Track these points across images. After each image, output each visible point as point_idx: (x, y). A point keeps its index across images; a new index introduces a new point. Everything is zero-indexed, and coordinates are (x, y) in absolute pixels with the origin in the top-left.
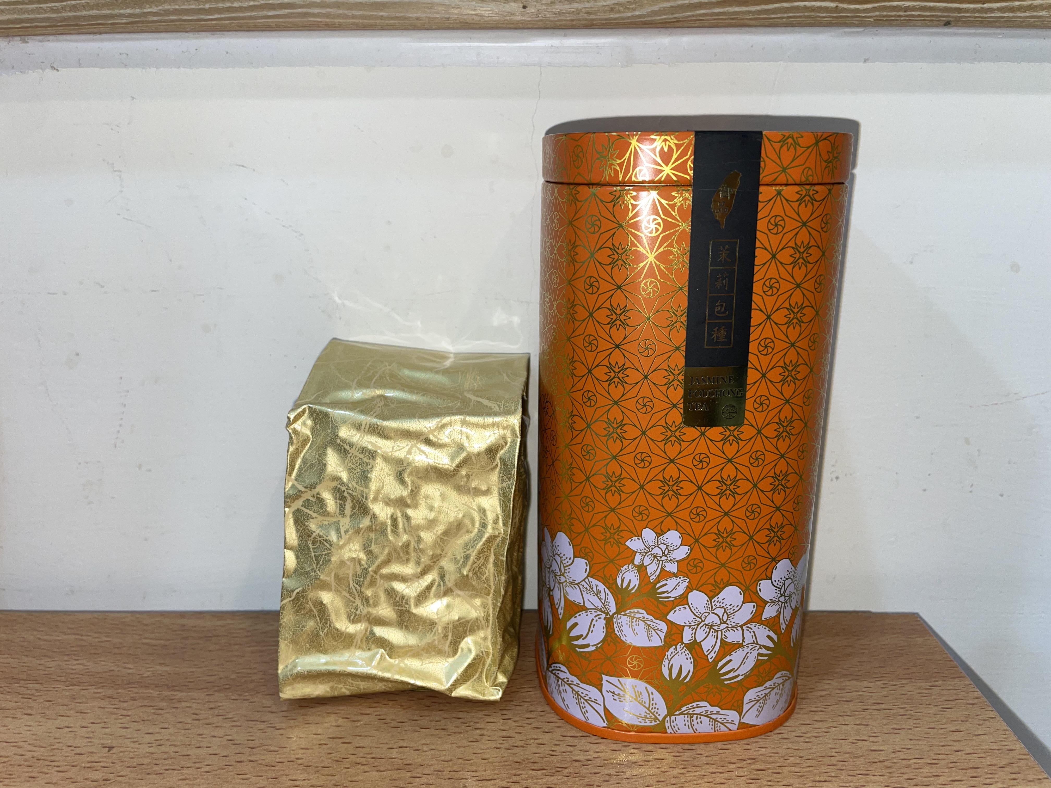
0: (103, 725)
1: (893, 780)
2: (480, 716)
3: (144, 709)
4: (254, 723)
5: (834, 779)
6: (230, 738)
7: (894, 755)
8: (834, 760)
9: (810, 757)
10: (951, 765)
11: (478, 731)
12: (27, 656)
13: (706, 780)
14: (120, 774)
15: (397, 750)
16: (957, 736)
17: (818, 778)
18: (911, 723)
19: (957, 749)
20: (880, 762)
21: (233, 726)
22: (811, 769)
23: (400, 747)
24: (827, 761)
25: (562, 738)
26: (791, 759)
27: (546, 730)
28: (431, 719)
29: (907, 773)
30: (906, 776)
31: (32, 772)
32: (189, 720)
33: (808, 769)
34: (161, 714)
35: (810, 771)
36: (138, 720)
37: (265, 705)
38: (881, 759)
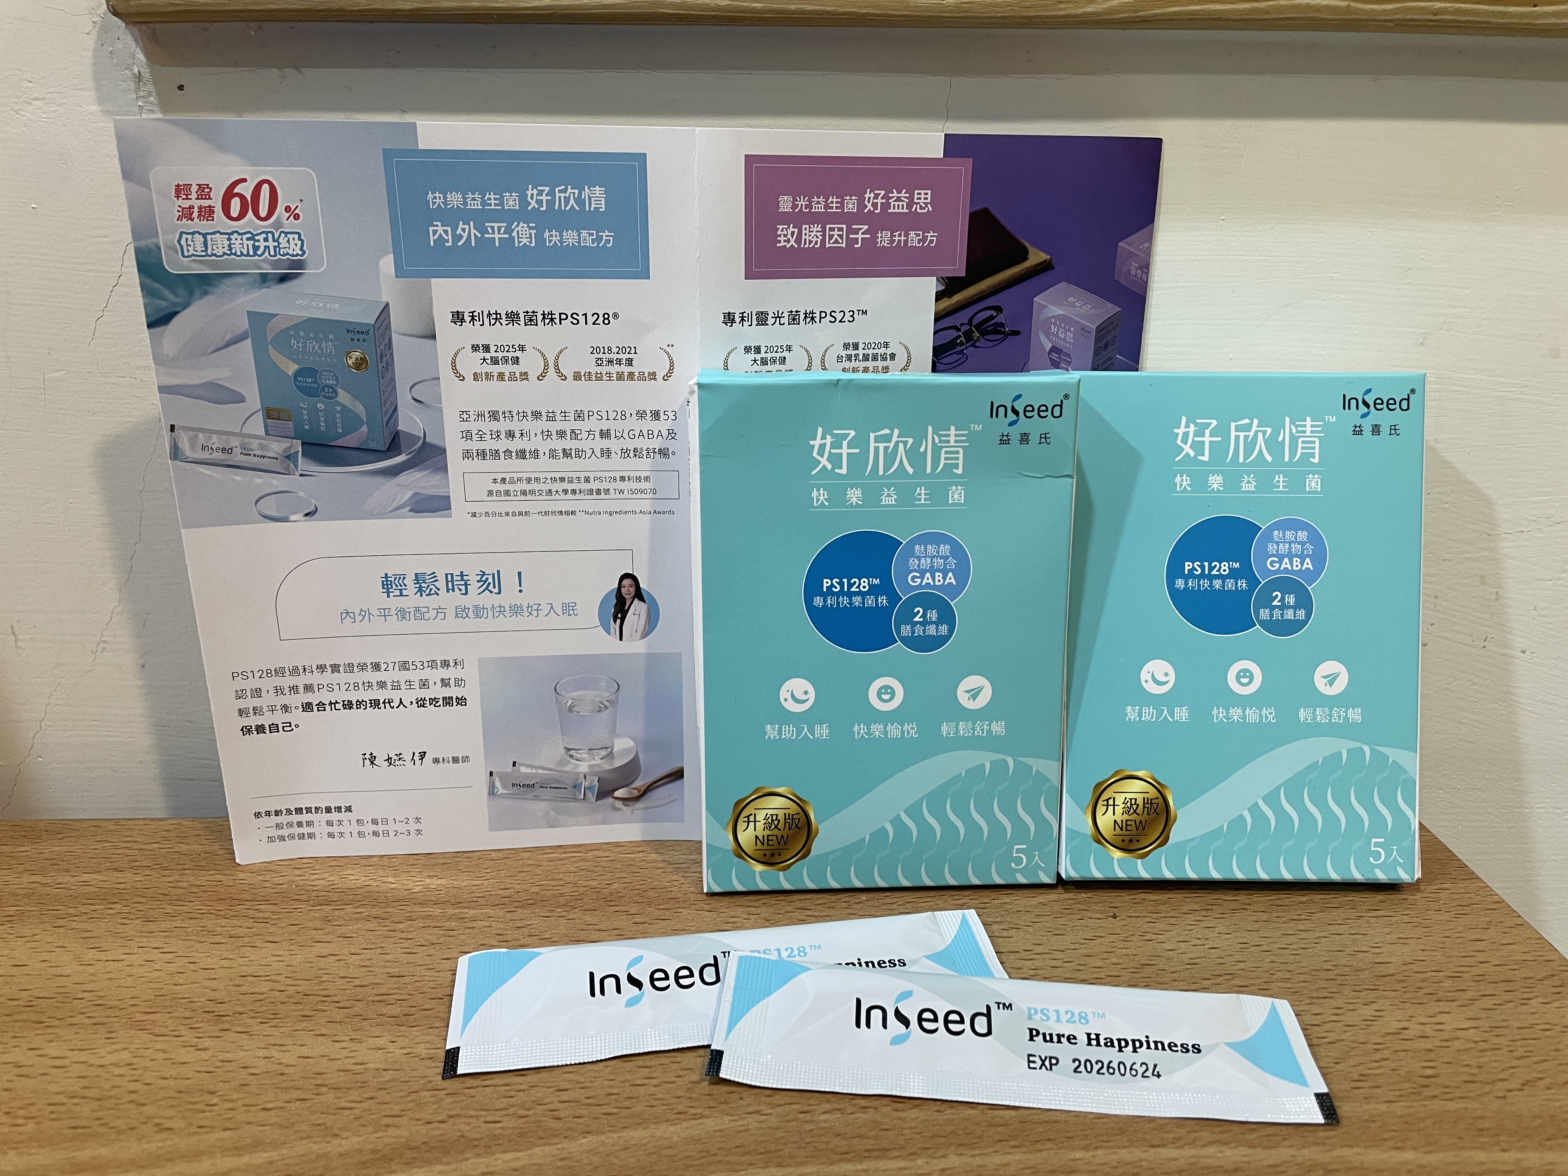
1: (1409, 995)
5: (1336, 995)
7: (1405, 968)
8: (1331, 975)
9: (1302, 971)
10: (1477, 978)
14: (424, 1007)
16: (1479, 946)
18: (1420, 931)
19: (1483, 960)
20: (1389, 975)
24: (1324, 975)
26: (1279, 974)
29: (1426, 987)
30: (1423, 991)
33: (1302, 984)
38: (1390, 972)
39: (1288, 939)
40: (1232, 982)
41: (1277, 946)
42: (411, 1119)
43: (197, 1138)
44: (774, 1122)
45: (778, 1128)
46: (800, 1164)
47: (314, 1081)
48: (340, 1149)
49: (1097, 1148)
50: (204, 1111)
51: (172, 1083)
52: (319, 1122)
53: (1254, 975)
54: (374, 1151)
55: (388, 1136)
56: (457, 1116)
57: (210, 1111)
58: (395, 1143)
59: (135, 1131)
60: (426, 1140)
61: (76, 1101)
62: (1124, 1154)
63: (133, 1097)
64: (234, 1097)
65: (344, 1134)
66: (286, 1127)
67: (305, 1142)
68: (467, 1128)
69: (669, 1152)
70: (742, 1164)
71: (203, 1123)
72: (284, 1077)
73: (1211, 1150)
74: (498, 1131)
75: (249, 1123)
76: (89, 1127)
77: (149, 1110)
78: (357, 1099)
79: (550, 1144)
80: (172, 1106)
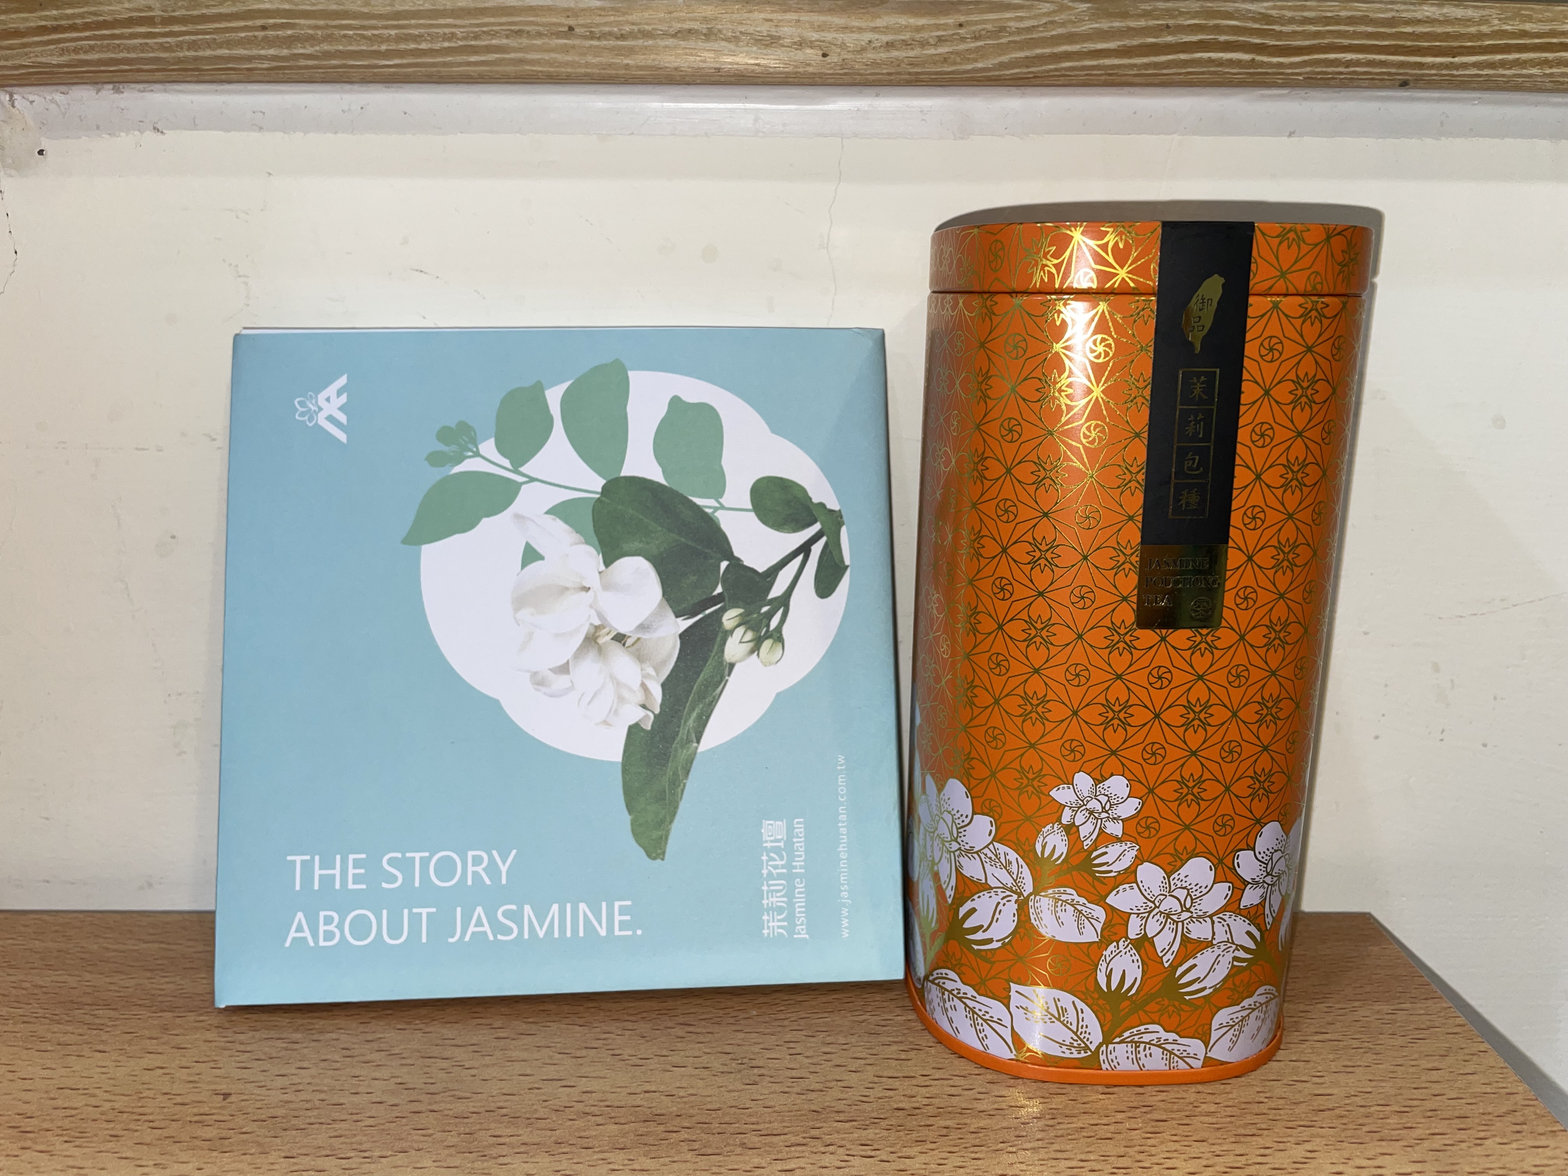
0: (212, 1065)
1: (1349, 1133)
2: (757, 1050)
3: (270, 1043)
4: (433, 1060)
5: (1266, 1132)
6: (399, 1080)
7: (1347, 1101)
8: (1263, 1108)
9: (1230, 1104)
10: (1429, 1114)
11: (756, 1071)
12: (90, 972)
13: (1085, 1134)
14: (244, 1130)
15: (642, 1096)
16: (1435, 1075)
17: (1243, 1132)
18: (1370, 1058)
19: (1436, 1093)
20: (1329, 1109)
21: (402, 1065)
22: (1233, 1119)
23: (646, 1092)
24: (1255, 1108)
25: (876, 1079)
26: (1204, 1106)
27: (853, 1069)
28: (687, 1054)
29: (1369, 1124)
30: (1365, 1129)
31: (112, 1129)
32: (337, 1057)
33: (1228, 1119)
34: (296, 1050)
35: (1231, 1122)
36: (263, 1057)
37: (446, 1037)
38: (1330, 1106)
53: (1175, 1107)
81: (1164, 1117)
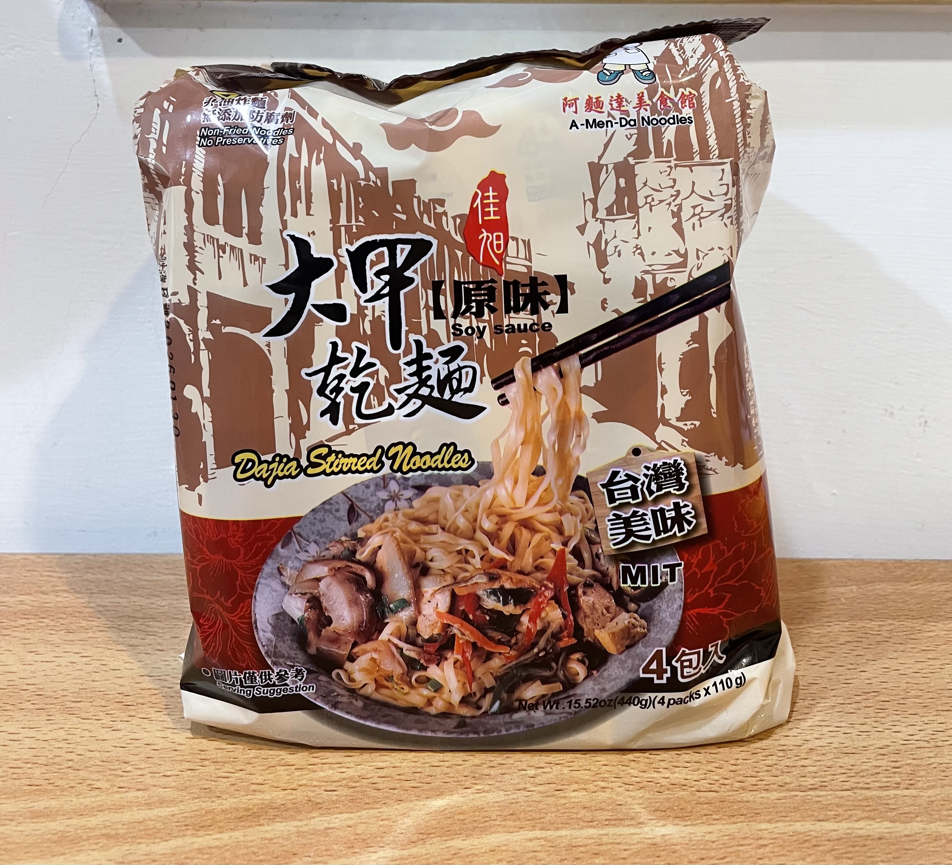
39: (919, 666)
40: (878, 698)
41: (911, 670)
42: (272, 786)
43: (118, 796)
44: (537, 797)
45: (540, 802)
46: (558, 829)
47: (199, 756)
48: (222, 807)
49: (777, 821)
50: (122, 776)
51: (97, 754)
52: (205, 787)
53: (894, 692)
54: (247, 810)
55: (256, 799)
56: (304, 785)
57: (126, 776)
58: (262, 804)
59: (75, 789)
60: (283, 803)
61: (29, 765)
62: (798, 827)
63: (70, 764)
64: (143, 767)
65: (225, 796)
66: (182, 790)
67: (196, 801)
68: (312, 794)
69: (461, 817)
70: (515, 827)
71: (122, 785)
72: (177, 753)
73: (862, 824)
74: (335, 798)
75: (155, 786)
76: (41, 785)
77: (83, 774)
78: (231, 770)
79: (374, 808)
80: (99, 772)
81: (887, 699)
